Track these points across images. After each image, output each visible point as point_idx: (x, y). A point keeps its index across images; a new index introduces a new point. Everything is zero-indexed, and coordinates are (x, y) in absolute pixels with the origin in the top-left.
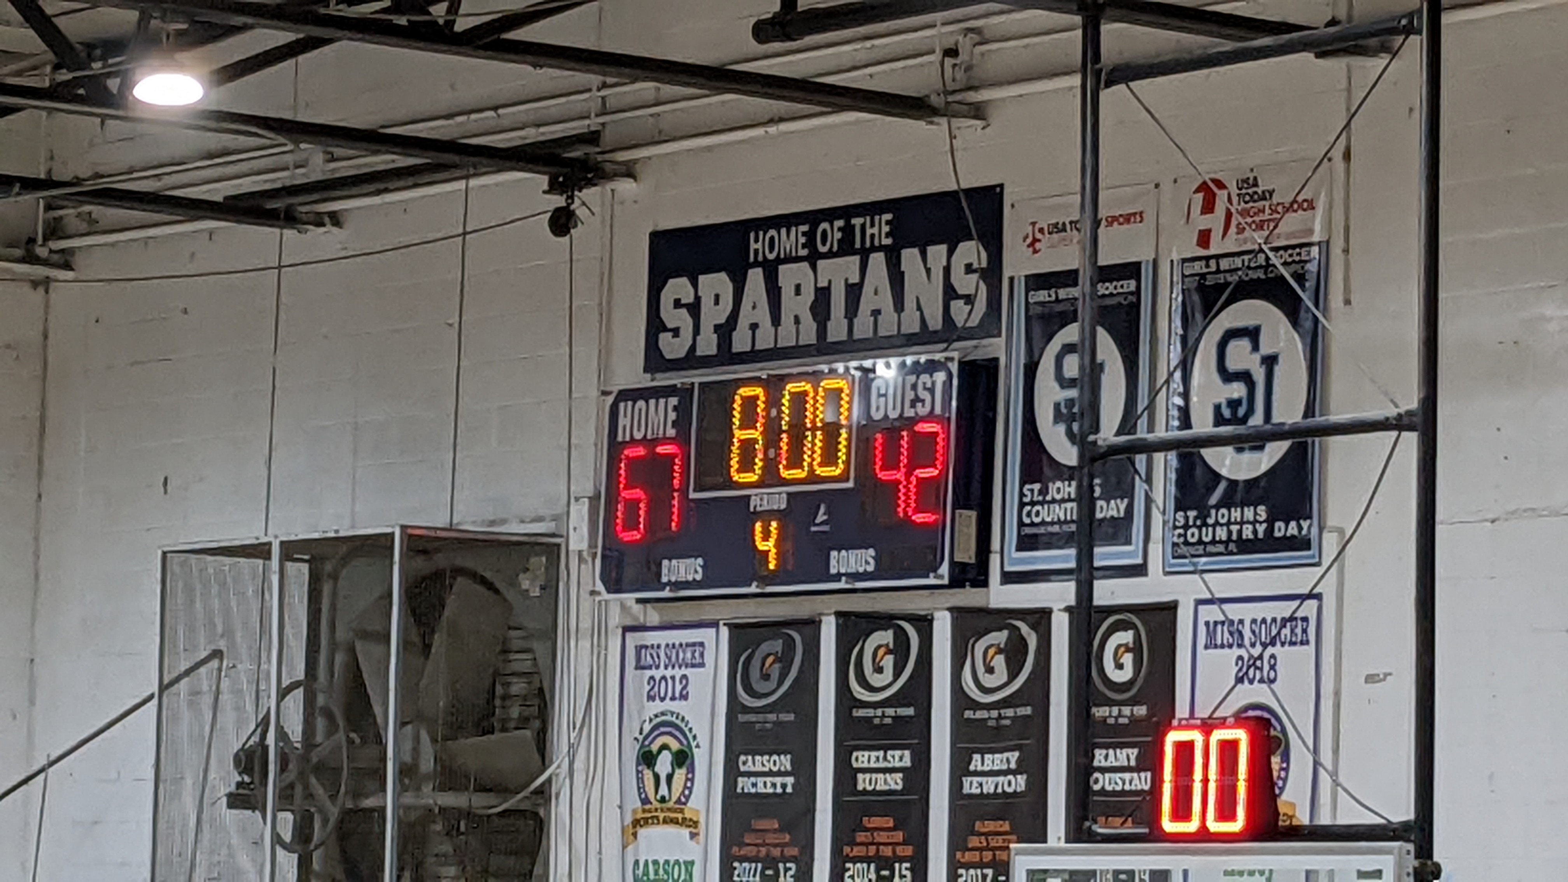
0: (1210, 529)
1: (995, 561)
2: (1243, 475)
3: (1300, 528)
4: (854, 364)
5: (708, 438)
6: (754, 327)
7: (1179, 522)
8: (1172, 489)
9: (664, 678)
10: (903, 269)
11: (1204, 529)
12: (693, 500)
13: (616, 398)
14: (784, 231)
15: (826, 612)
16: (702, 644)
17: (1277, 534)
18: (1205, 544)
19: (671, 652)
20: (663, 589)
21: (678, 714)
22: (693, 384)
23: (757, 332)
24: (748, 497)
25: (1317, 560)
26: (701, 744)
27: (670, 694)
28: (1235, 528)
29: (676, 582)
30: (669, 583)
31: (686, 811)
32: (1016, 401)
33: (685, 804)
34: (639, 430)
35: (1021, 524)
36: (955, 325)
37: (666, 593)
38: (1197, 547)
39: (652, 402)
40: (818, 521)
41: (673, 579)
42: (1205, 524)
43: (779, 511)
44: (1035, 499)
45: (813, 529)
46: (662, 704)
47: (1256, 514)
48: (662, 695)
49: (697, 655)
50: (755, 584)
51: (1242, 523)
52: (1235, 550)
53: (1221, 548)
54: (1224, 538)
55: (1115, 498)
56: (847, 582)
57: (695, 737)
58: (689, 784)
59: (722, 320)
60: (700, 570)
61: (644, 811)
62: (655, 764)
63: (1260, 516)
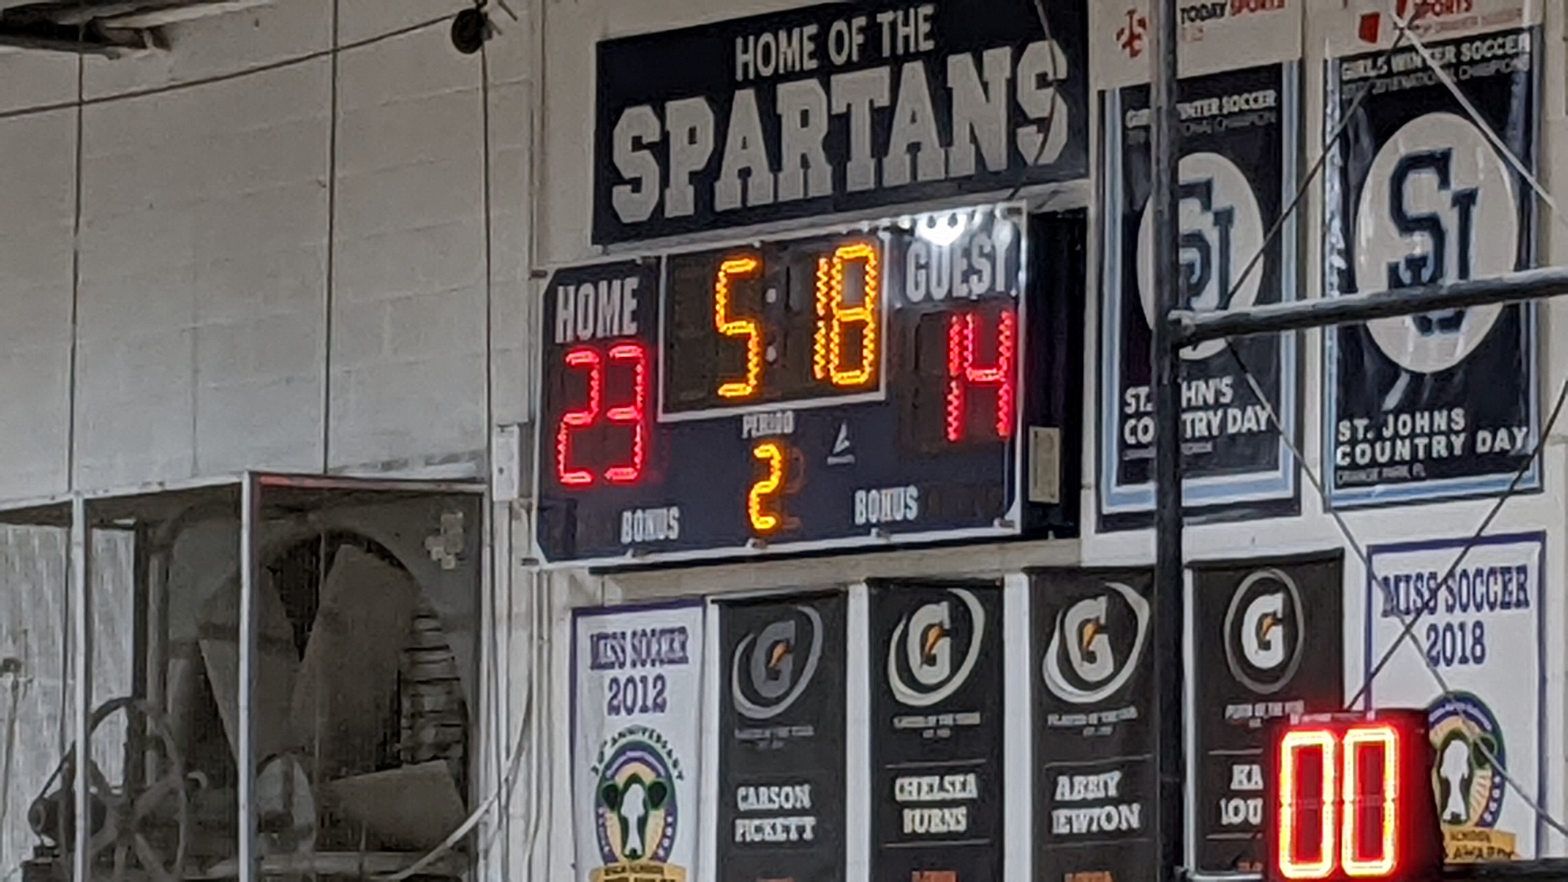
0: (1388, 444)
1: (1088, 499)
2: (1431, 365)
3: (1512, 439)
4: (886, 222)
5: (682, 334)
6: (745, 173)
7: (1343, 435)
8: (1333, 389)
9: (631, 680)
10: (950, 85)
11: (1378, 446)
12: (665, 425)
13: (551, 282)
14: (783, 35)
15: (855, 578)
16: (682, 630)
17: (1481, 449)
18: (1382, 465)
19: (641, 642)
20: (624, 553)
21: (653, 731)
22: (659, 258)
23: (750, 181)
24: (739, 419)
25: (1536, 484)
26: (684, 774)
27: (640, 703)
28: (1421, 442)
29: (643, 542)
30: (633, 544)
31: (666, 867)
32: (1112, 269)
33: (664, 860)
34: (585, 327)
35: (1123, 446)
36: (1025, 163)
37: (628, 559)
38: (1369, 470)
39: (603, 285)
40: (839, 448)
41: (638, 539)
42: (1380, 437)
43: (783, 436)
44: (1142, 409)
45: (831, 460)
46: (629, 717)
47: (1450, 420)
48: (629, 703)
49: (676, 645)
50: (751, 541)
51: (1431, 435)
52: (1423, 474)
53: (1403, 471)
54: (1407, 457)
55: (1253, 405)
56: (879, 535)
57: (675, 764)
58: (669, 831)
59: (700, 166)
60: (675, 524)
61: (607, 874)
62: (621, 804)
63: (1457, 423)
